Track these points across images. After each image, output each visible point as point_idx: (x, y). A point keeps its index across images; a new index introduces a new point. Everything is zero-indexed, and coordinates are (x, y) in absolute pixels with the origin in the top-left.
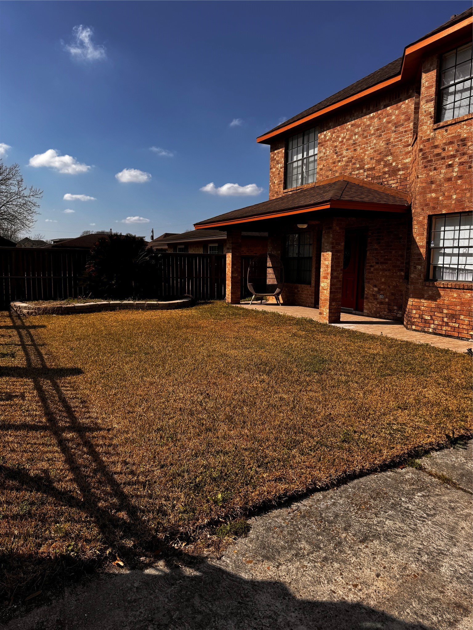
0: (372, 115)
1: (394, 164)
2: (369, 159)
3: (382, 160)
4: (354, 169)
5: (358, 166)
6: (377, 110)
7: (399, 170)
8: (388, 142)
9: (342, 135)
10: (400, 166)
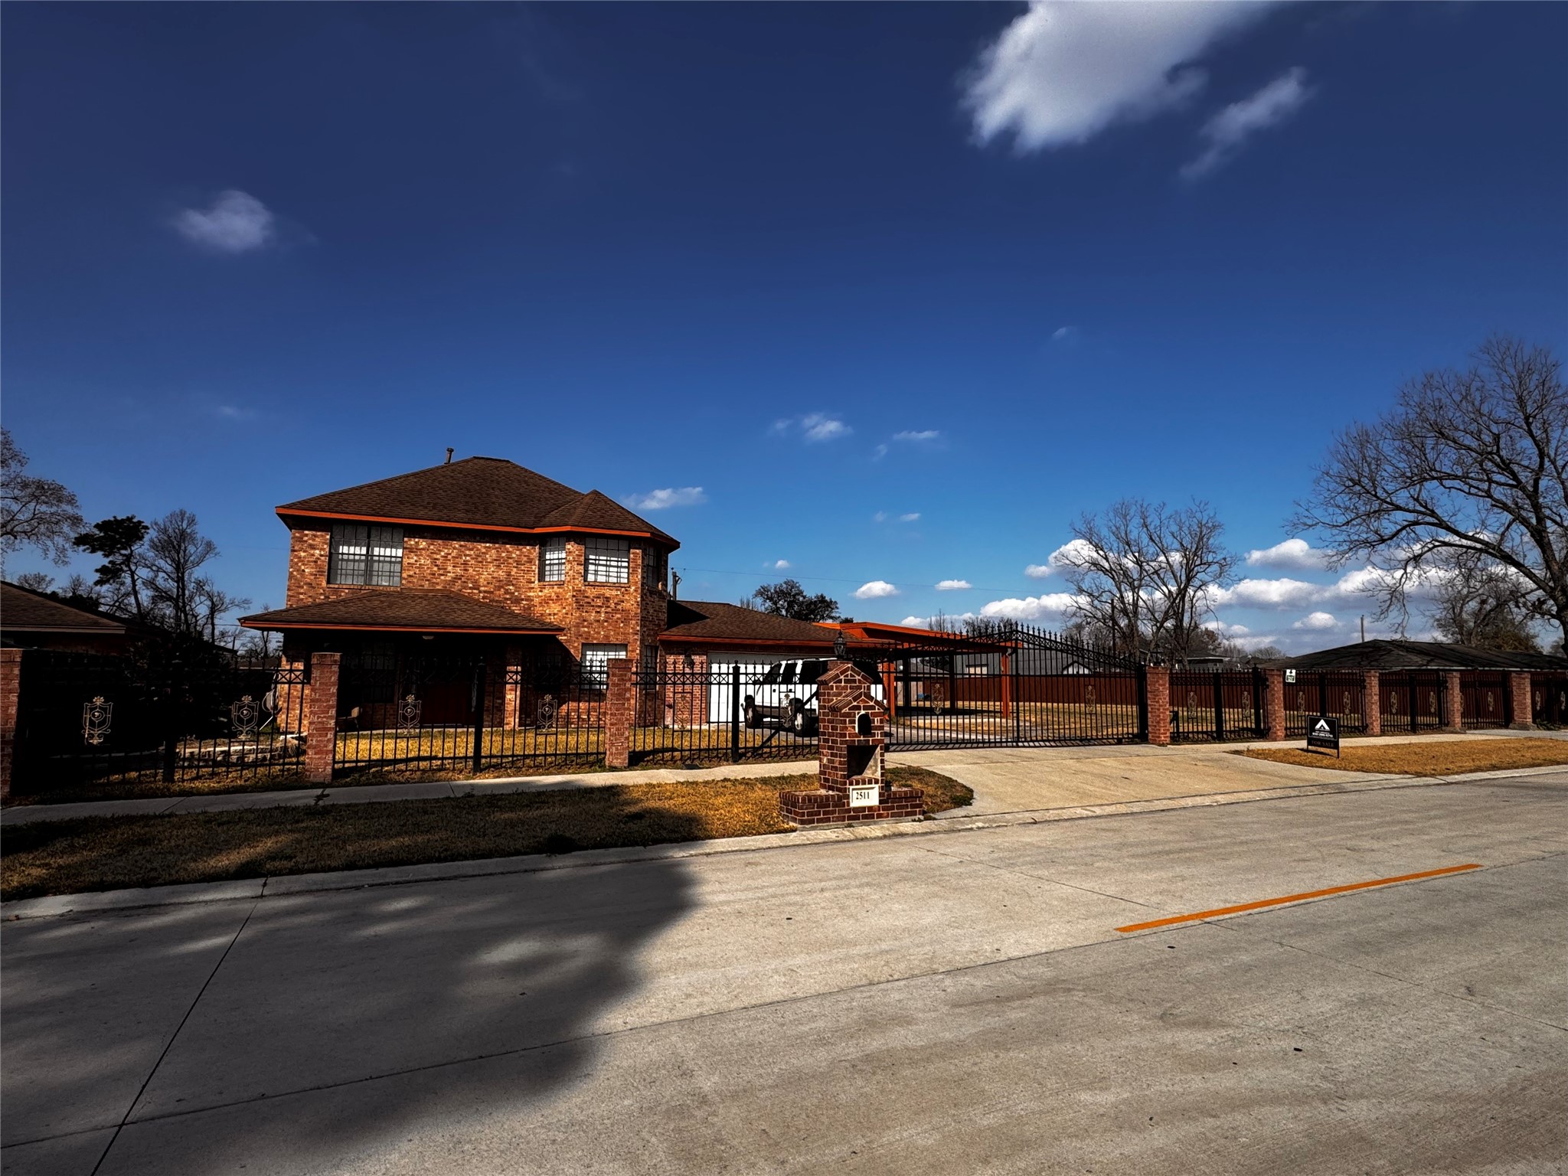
0: (488, 545)
1: (516, 594)
2: (485, 583)
3: (502, 587)
4: (466, 588)
5: (470, 585)
6: (494, 543)
7: (523, 600)
8: (509, 574)
9: (446, 551)
10: (523, 597)
